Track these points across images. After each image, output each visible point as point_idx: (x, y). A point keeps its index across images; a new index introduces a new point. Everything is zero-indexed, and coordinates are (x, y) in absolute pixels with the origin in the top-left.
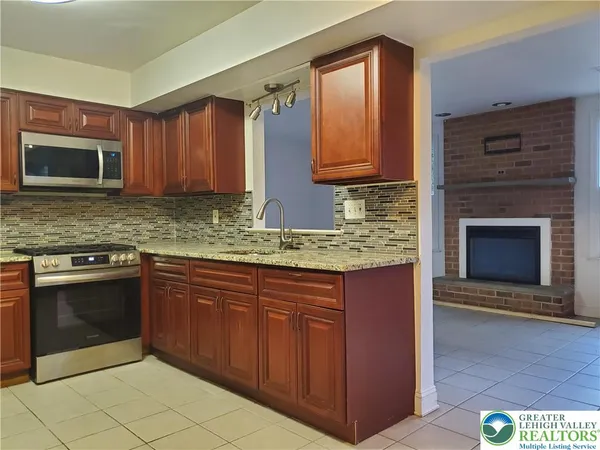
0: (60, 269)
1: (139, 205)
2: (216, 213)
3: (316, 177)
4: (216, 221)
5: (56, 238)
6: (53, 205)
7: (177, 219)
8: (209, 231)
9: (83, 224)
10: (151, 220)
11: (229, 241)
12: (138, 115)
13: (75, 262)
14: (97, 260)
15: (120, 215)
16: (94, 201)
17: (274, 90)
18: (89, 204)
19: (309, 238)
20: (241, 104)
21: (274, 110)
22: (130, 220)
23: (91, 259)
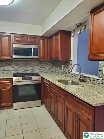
0: (19, 81)
1: (45, 62)
2: (63, 66)
3: (90, 58)
4: (63, 68)
5: (24, 71)
6: (23, 62)
7: (55, 66)
8: (61, 71)
9: (30, 67)
10: (48, 66)
11: (66, 74)
12: (43, 38)
13: (23, 79)
14: (29, 79)
15: (39, 65)
16: (33, 61)
17: (79, 26)
18: (32, 62)
19: (89, 78)
20: (71, 32)
21: (79, 33)
22: (42, 66)
23: (28, 78)
